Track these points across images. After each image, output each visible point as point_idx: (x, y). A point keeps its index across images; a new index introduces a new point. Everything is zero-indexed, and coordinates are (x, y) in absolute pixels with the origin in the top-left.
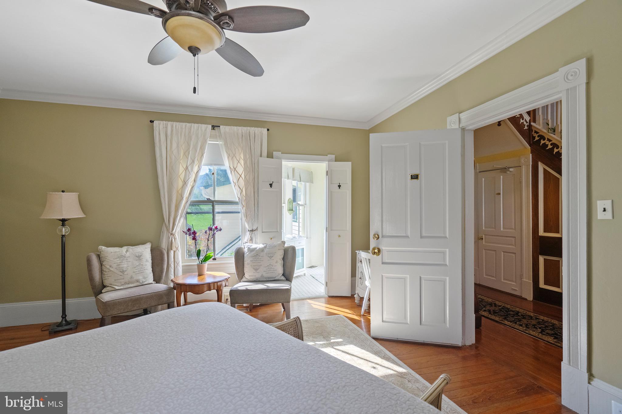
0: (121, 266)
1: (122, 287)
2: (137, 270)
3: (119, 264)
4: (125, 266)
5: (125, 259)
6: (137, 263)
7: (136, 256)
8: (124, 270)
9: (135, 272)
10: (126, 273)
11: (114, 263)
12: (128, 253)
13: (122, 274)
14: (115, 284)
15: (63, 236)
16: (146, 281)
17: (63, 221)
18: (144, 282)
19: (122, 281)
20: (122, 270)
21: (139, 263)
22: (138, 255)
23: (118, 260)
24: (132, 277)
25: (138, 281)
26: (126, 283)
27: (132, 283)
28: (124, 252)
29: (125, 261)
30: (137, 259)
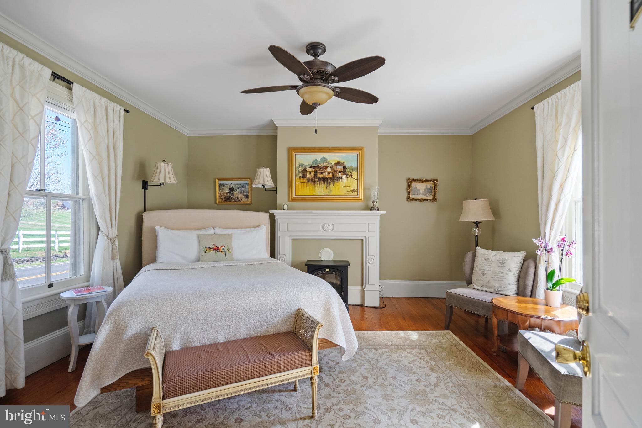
0: (484, 268)
1: (479, 288)
2: (495, 277)
3: (483, 266)
4: (487, 269)
5: (490, 262)
6: (498, 269)
7: (500, 262)
8: (485, 272)
9: (493, 278)
10: (485, 276)
11: (480, 264)
12: (494, 258)
13: (482, 276)
14: (476, 283)
15: (477, 236)
16: (502, 291)
17: (477, 223)
18: (500, 291)
19: (480, 282)
20: (483, 272)
21: (500, 270)
22: (501, 261)
23: (484, 261)
24: (489, 282)
25: (493, 287)
26: (483, 286)
27: (489, 287)
28: (492, 255)
29: (489, 264)
30: (500, 265)
